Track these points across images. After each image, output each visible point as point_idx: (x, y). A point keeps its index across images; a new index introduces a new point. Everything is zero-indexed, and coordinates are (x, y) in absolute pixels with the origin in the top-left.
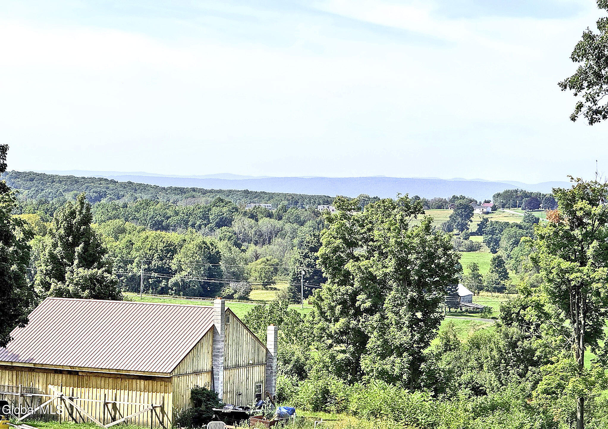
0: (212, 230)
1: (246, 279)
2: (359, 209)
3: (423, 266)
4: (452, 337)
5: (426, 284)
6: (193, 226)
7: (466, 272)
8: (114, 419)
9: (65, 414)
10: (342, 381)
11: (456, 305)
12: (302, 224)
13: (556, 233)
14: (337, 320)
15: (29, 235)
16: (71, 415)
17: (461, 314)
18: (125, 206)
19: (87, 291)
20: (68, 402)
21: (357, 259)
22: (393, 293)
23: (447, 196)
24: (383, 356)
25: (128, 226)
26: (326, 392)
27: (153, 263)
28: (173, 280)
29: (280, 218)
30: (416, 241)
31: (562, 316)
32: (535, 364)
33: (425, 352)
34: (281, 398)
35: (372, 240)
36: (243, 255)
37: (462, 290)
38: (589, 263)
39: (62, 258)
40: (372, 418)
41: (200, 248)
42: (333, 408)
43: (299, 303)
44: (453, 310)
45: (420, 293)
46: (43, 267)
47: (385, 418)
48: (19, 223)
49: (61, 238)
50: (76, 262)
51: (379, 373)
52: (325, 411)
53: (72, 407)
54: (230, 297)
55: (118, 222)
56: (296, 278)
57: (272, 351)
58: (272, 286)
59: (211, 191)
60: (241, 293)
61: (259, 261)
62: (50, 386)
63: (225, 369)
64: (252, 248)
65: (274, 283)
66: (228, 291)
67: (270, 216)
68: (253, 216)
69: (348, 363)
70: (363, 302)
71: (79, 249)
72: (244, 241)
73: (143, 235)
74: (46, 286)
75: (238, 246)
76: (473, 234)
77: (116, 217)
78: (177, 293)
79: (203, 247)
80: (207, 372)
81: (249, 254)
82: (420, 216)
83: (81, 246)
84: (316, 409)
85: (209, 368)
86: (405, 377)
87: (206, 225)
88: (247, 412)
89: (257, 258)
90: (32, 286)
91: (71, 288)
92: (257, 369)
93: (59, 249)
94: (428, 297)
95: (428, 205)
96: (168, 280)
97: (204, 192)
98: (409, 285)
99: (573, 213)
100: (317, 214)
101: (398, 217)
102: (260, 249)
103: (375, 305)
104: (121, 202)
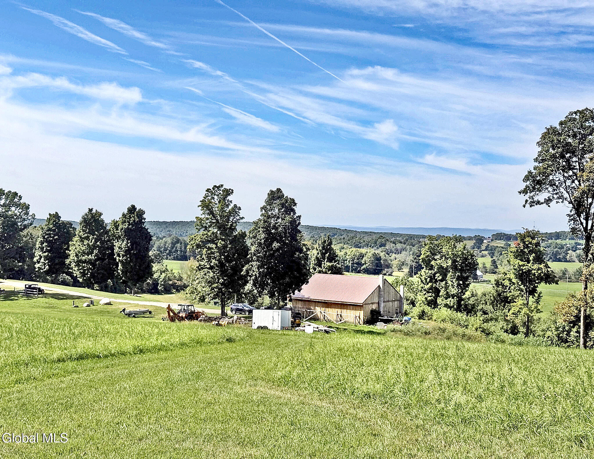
0: (378, 248)
1: (391, 268)
2: (437, 240)
3: (462, 263)
4: (474, 291)
5: (464, 270)
6: (370, 246)
7: (480, 266)
8: (341, 321)
9: (322, 318)
10: (430, 308)
11: (476, 279)
12: (414, 246)
13: (517, 250)
14: (428, 284)
15: (308, 249)
16: (324, 319)
17: (478, 282)
18: (344, 239)
19: (330, 271)
20: (323, 313)
21: (436, 260)
22: (450, 273)
23: (473, 236)
24: (446, 299)
25: (345, 246)
26: (423, 312)
27: (355, 261)
28: (363, 267)
29: (405, 244)
30: (460, 253)
31: (520, 284)
32: (509, 303)
33: (464, 297)
34: (406, 314)
35: (442, 252)
36: (390, 258)
37: (479, 273)
38: (531, 263)
39: (321, 258)
40: (442, 322)
41: (373, 255)
42: (426, 318)
43: (412, 277)
44: (475, 281)
45: (461, 274)
46: (314, 262)
47: (447, 322)
48: (304, 245)
49: (320, 251)
50: (326, 260)
51: (445, 305)
52: (423, 319)
53: (324, 315)
54: (385, 274)
55: (342, 245)
56: (411, 267)
57: (402, 295)
58: (402, 270)
59: (377, 233)
60: (389, 273)
61: (396, 260)
62: (316, 307)
63: (384, 302)
64: (394, 255)
65: (402, 269)
66: (384, 272)
67: (401, 243)
68: (394, 243)
69: (432, 300)
70: (438, 277)
71: (327, 255)
72: (390, 252)
73: (351, 250)
74: (315, 269)
75: (389, 254)
76: (483, 250)
77: (340, 243)
78: (364, 272)
79: (374, 255)
80: (376, 303)
81: (392, 258)
82: (461, 243)
83: (328, 254)
84: (419, 319)
85: (377, 301)
86: (455, 306)
87: (375, 246)
88: (392, 319)
89: (396, 259)
90: (309, 269)
91: (324, 270)
92: (396, 302)
93: (320, 255)
94: (465, 275)
95: (465, 239)
96: (360, 267)
97: (375, 233)
98: (457, 270)
99: (524, 243)
100: (420, 242)
101: (453, 243)
102: (397, 256)
103: (443, 278)
104: (342, 237)
